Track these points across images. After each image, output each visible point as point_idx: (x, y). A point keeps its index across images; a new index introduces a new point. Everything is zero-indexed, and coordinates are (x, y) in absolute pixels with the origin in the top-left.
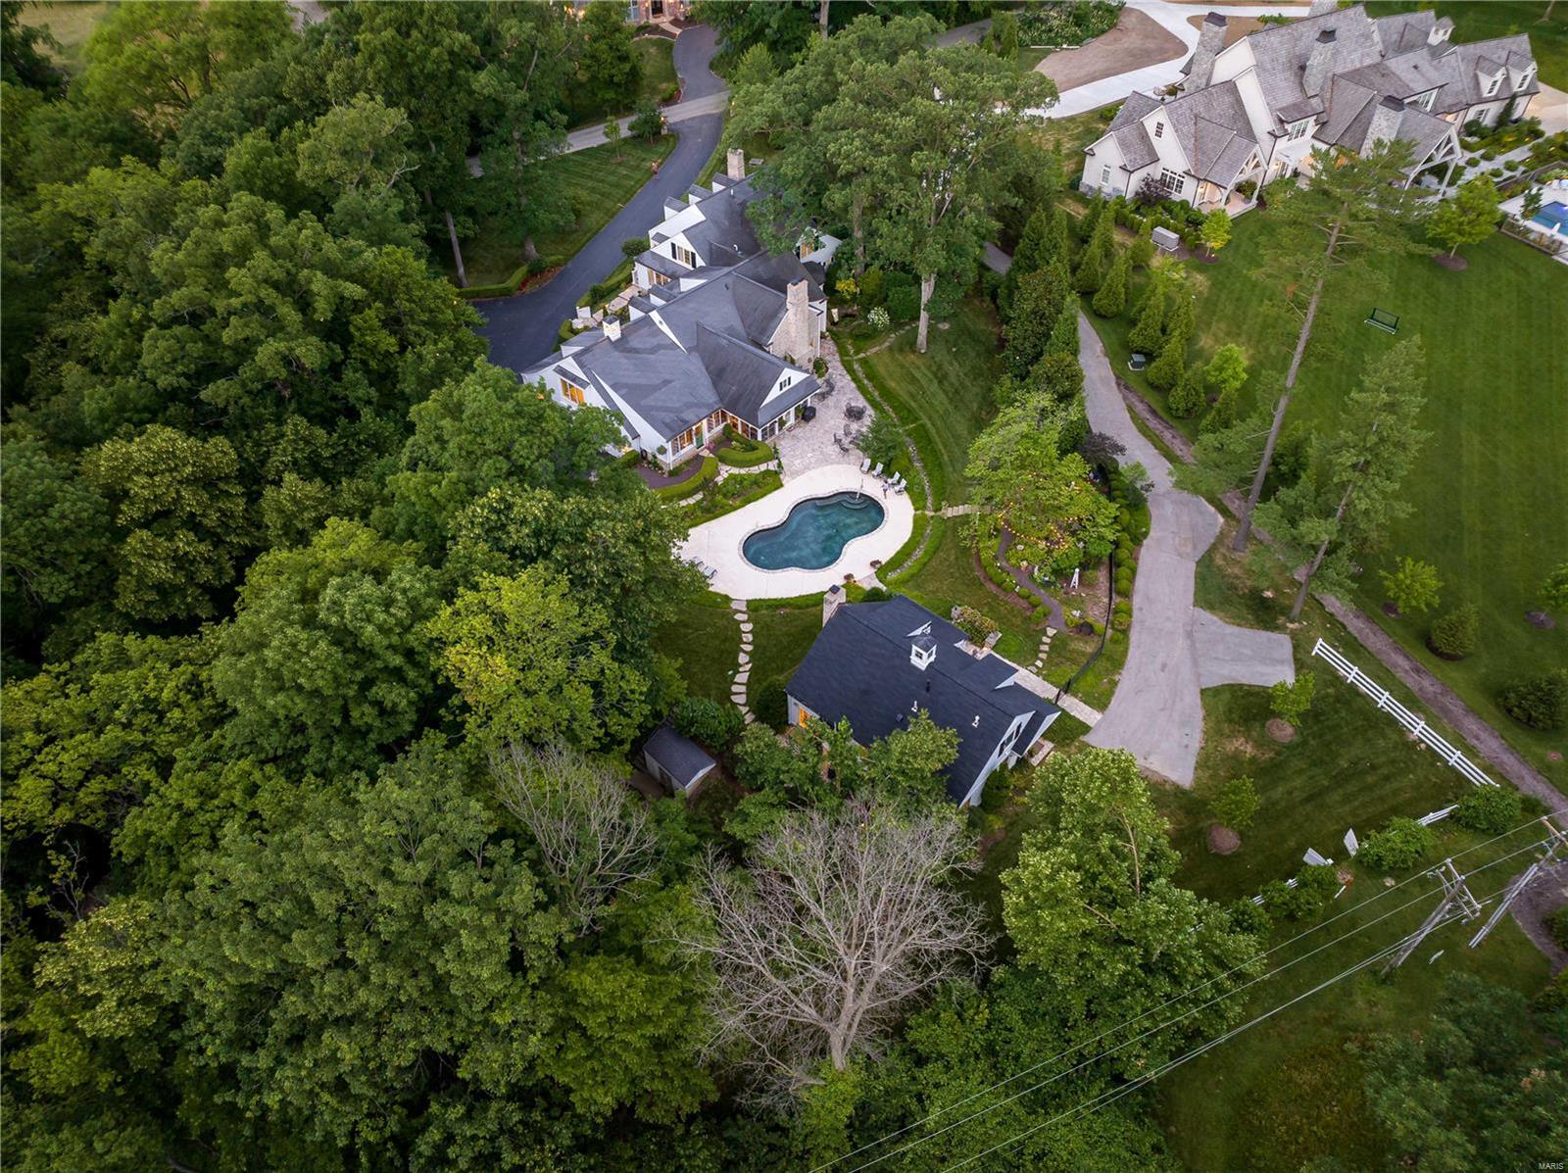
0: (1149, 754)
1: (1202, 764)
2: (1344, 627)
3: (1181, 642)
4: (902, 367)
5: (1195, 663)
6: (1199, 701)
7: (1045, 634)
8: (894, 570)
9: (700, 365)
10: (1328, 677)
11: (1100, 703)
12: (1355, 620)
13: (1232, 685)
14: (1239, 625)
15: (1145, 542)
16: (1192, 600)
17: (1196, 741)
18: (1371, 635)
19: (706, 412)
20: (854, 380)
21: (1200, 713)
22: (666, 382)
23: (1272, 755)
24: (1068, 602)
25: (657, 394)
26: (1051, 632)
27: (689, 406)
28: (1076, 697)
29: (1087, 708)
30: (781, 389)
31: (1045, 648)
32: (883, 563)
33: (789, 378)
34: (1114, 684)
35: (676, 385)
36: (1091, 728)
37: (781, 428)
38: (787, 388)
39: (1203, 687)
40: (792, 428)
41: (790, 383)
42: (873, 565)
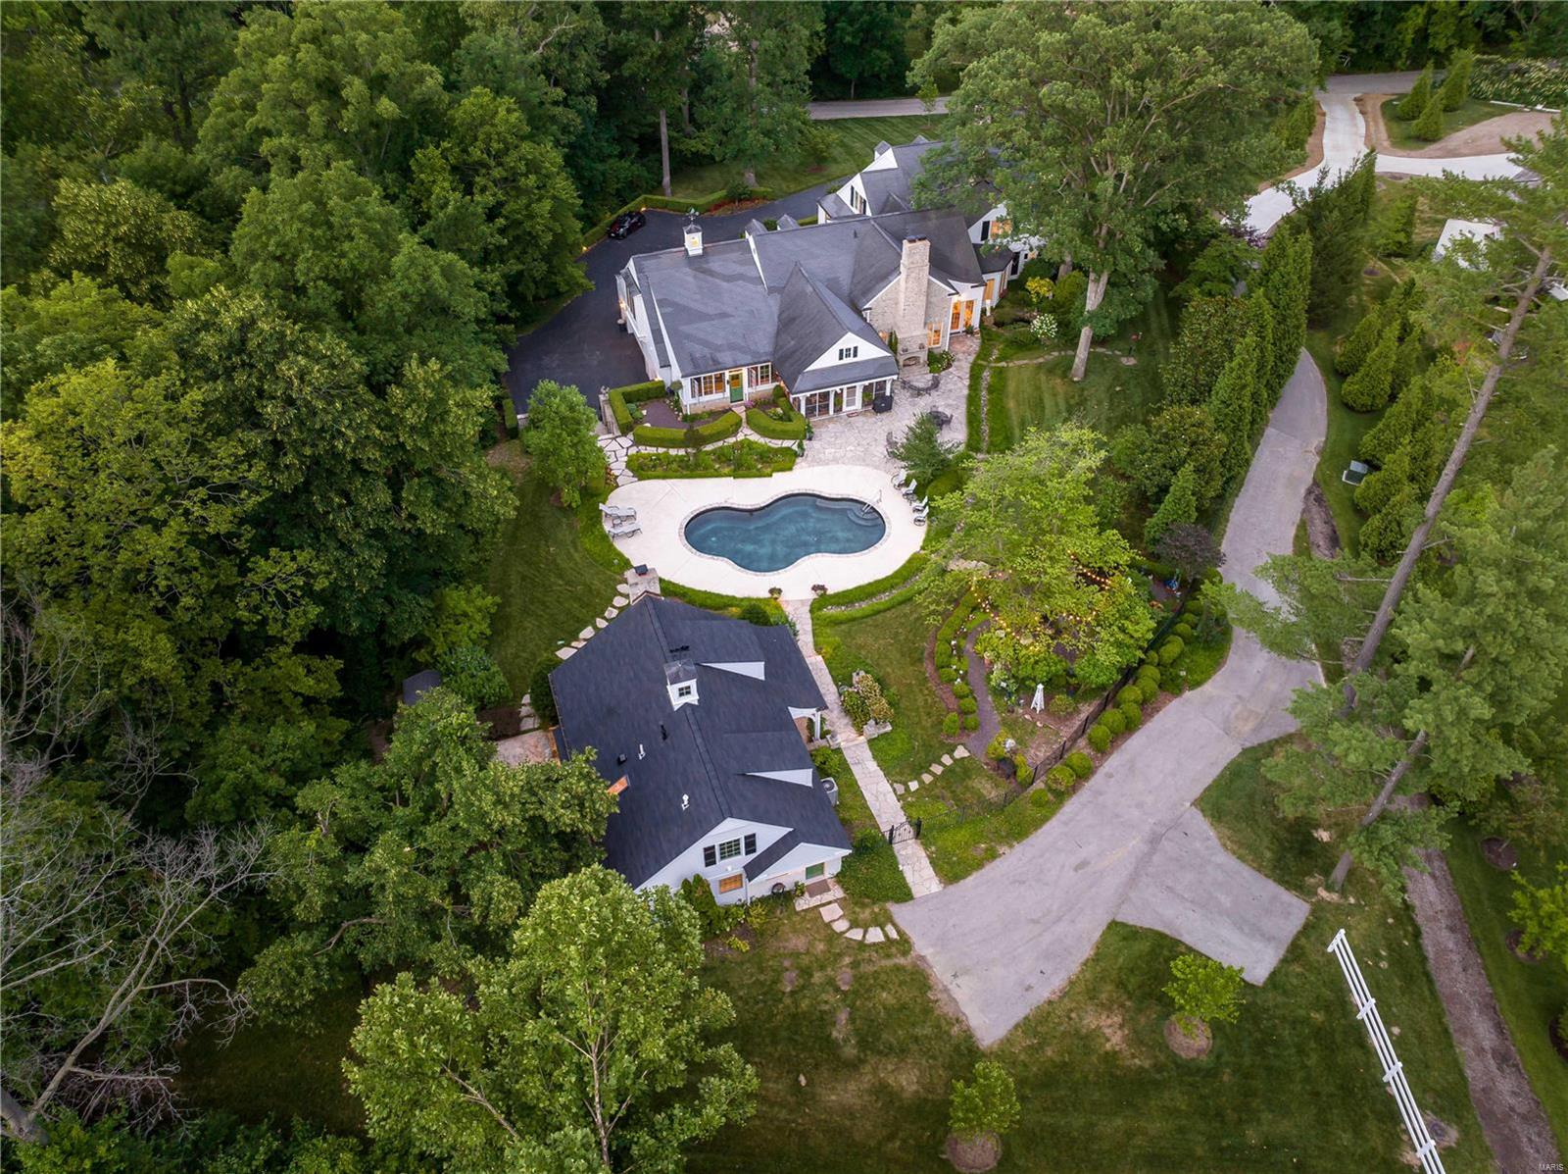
0: (966, 972)
1: (1035, 1025)
2: (1417, 934)
3: (1136, 843)
4: (1038, 388)
5: (1133, 880)
6: (1097, 935)
7: (951, 752)
8: (839, 605)
9: (776, 310)
10: (1327, 993)
11: (951, 870)
12: (1445, 933)
13: (1162, 936)
14: (1240, 858)
15: (1188, 694)
16: (1197, 791)
17: (1047, 988)
18: (1457, 968)
19: (748, 359)
20: (971, 387)
21: (1087, 951)
22: (724, 315)
23: (1147, 1064)
24: (1011, 726)
25: (704, 325)
26: (961, 752)
27: (732, 347)
28: (926, 849)
29: (929, 871)
30: (841, 358)
31: (937, 769)
32: (830, 592)
33: (856, 348)
34: (992, 855)
35: (733, 321)
36: (912, 898)
37: (838, 409)
38: (851, 360)
39: (1119, 919)
40: (855, 414)
41: (855, 355)
42: (815, 588)
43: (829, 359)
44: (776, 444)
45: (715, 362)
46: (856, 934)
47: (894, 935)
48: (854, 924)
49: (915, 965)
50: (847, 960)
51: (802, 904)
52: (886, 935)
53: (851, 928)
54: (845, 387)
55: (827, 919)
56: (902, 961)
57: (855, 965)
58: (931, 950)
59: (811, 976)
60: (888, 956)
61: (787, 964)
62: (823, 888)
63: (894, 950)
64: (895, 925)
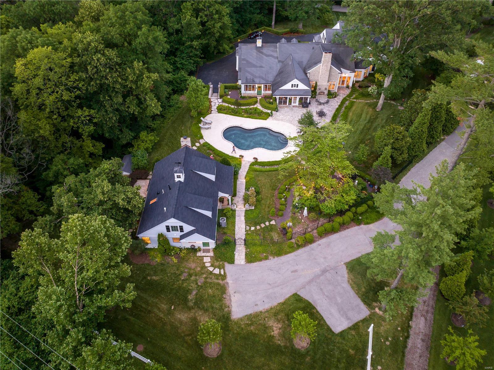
0: (239, 292)
1: (252, 318)
2: (408, 337)
3: (317, 270)
5: (310, 282)
6: (288, 296)
7: (270, 221)
8: (260, 165)
9: (279, 68)
10: (360, 345)
11: (250, 258)
12: (419, 341)
13: (310, 304)
14: (352, 287)
15: (362, 226)
16: (348, 260)
17: (261, 308)
18: (417, 355)
19: (264, 82)
20: (339, 106)
21: (282, 300)
22: (261, 67)
23: (282, 344)
24: (294, 219)
26: (273, 222)
27: (260, 77)
28: (246, 250)
29: (243, 256)
30: (292, 87)
31: (263, 225)
32: (258, 161)
33: (298, 85)
34: (266, 258)
35: (263, 69)
36: (234, 263)
37: (290, 103)
38: (296, 88)
39: (298, 293)
40: (296, 106)
41: (297, 87)
42: (254, 158)
43: (288, 86)
44: (265, 111)
45: (253, 81)
46: (211, 269)
47: (222, 273)
48: (212, 266)
49: (224, 285)
50: (204, 276)
51: (199, 254)
52: (220, 272)
53: (210, 266)
54: (293, 97)
55: (205, 261)
56: (221, 282)
57: (206, 278)
58: (231, 282)
59: (191, 277)
60: (217, 279)
61: (186, 271)
62: (208, 251)
63: (220, 278)
64: (224, 270)
